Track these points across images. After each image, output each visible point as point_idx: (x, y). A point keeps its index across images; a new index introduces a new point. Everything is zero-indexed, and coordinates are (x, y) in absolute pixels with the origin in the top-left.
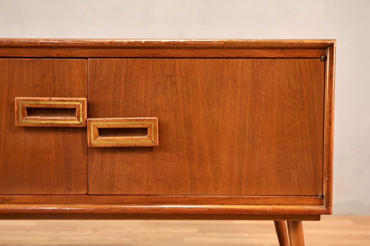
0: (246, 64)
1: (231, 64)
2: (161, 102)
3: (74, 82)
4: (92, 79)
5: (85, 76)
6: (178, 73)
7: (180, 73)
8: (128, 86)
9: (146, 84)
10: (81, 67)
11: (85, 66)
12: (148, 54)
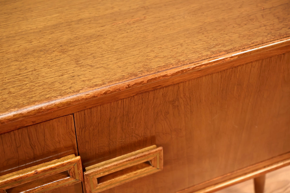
0: (254, 67)
1: (240, 70)
2: (162, 127)
3: (59, 141)
4: (82, 131)
5: (72, 131)
6: (182, 96)
7: (184, 95)
8: (125, 124)
9: (145, 117)
10: (65, 124)
11: (71, 121)
12: (149, 89)
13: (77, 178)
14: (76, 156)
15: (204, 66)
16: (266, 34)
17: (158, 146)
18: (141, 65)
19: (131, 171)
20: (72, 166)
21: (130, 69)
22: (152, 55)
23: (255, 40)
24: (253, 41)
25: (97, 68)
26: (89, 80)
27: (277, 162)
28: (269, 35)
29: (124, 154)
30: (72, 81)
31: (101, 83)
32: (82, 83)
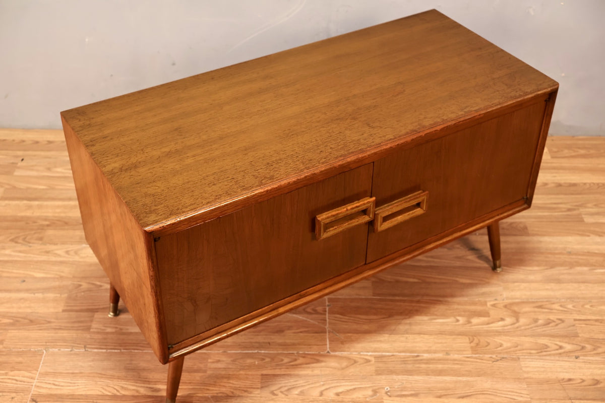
3: (361, 186)
6: (443, 148)
7: (445, 147)
10: (367, 170)
13: (371, 216)
14: (371, 197)
15: (461, 122)
16: (500, 97)
17: (424, 191)
18: (416, 124)
19: (405, 213)
20: (369, 204)
21: (410, 127)
22: (422, 117)
23: (494, 102)
24: (492, 103)
25: (386, 128)
26: (384, 136)
27: (509, 210)
28: (503, 98)
29: (400, 198)
30: (372, 138)
31: (393, 137)
32: (379, 139)
